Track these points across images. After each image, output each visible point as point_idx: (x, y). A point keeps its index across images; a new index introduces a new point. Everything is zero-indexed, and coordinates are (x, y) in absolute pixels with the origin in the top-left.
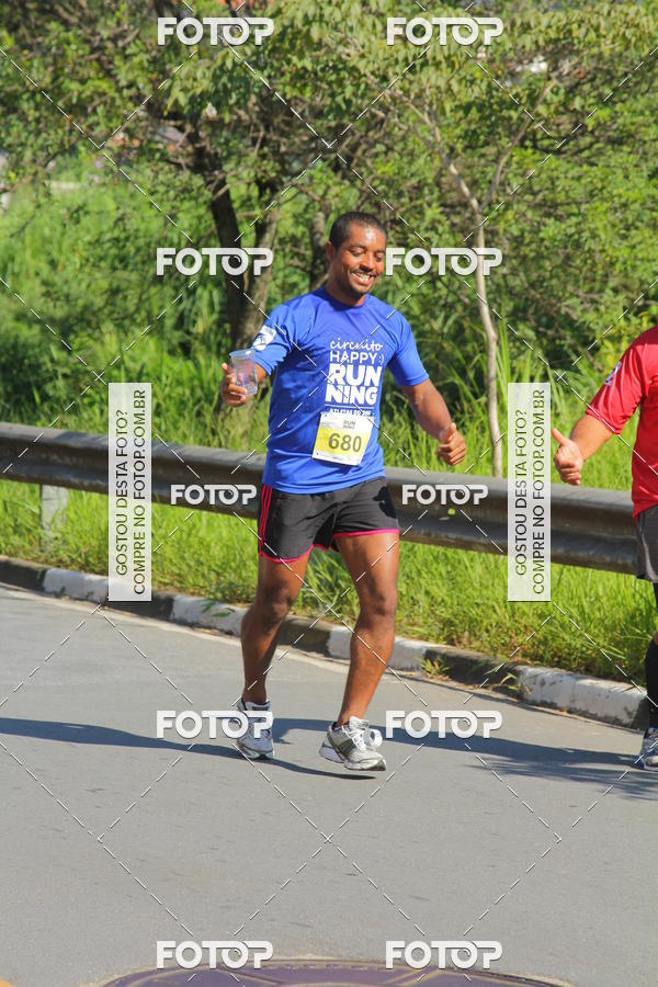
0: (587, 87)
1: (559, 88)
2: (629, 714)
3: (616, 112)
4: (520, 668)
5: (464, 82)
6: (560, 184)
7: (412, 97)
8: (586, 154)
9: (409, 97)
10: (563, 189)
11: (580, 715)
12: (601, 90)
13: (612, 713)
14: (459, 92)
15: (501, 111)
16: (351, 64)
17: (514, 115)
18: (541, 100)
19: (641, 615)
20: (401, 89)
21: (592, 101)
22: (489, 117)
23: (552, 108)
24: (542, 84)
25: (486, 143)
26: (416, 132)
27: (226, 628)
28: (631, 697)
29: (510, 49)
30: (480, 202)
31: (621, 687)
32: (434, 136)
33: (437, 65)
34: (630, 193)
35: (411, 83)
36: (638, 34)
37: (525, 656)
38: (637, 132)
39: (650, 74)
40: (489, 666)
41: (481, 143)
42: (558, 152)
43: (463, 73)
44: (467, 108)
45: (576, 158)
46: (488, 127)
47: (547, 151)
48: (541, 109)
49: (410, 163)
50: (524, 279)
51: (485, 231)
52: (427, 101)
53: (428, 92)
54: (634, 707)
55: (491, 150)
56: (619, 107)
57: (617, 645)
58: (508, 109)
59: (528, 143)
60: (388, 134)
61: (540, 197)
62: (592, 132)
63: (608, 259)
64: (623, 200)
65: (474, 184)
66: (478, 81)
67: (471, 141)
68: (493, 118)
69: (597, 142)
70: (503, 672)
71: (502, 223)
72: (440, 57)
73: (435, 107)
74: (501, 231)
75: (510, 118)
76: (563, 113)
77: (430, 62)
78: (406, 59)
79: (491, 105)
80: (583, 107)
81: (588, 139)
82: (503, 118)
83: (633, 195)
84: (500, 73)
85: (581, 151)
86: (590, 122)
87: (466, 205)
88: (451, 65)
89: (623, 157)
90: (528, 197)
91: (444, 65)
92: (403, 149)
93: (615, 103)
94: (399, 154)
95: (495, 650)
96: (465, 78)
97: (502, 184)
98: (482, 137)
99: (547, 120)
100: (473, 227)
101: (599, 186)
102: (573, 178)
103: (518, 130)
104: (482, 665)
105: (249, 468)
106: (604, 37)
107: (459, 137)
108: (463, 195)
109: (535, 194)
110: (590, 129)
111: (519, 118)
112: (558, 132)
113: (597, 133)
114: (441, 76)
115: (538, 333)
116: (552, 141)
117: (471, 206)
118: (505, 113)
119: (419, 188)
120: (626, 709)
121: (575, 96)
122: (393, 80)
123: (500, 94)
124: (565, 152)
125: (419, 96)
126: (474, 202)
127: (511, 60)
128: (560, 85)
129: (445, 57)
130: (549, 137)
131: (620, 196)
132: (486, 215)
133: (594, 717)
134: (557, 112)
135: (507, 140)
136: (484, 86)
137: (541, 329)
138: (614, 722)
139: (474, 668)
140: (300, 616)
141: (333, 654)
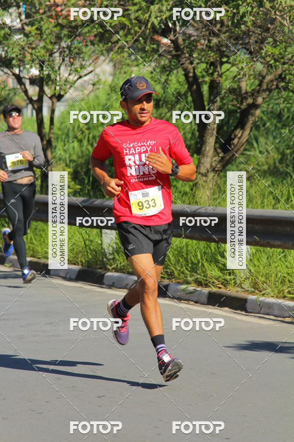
140: (232, 291)
141: (249, 311)
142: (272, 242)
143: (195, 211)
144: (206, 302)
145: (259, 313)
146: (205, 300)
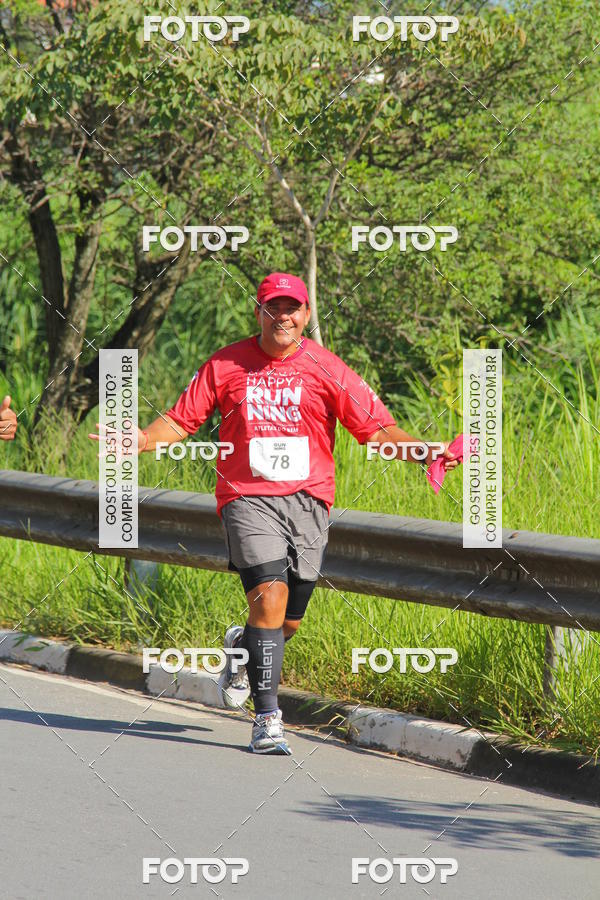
0: (426, 100)
1: (395, 101)
2: (462, 757)
3: (456, 128)
4: (349, 708)
5: (297, 93)
6: (397, 200)
7: (242, 107)
8: (424, 169)
9: (239, 107)
10: (400, 206)
11: (411, 758)
12: (440, 104)
13: (445, 757)
14: (291, 103)
15: (335, 124)
16: (179, 72)
17: (349, 127)
18: (377, 113)
19: (476, 653)
20: (231, 98)
21: (430, 115)
22: (322, 130)
23: (389, 122)
24: (378, 97)
25: (319, 157)
26: (246, 145)
27: (40, 664)
28: (465, 738)
29: (346, 59)
30: (312, 218)
31: (455, 728)
32: (265, 148)
33: (269, 74)
34: (469, 213)
35: (241, 92)
36: (478, 46)
37: (353, 695)
38: (477, 148)
39: (491, 88)
40: (316, 705)
41: (314, 157)
42: (395, 168)
43: (296, 84)
44: (300, 120)
45: (413, 174)
46: (322, 140)
47: (382, 166)
48: (377, 122)
49: (239, 176)
50: (358, 300)
51: (318, 248)
52: (258, 112)
53: (259, 103)
54: (467, 750)
55: (324, 164)
56: (459, 122)
57: (451, 684)
58: (342, 122)
59: (363, 157)
60: (217, 145)
61: (376, 213)
62: (431, 148)
63: (445, 282)
64: (461, 220)
65: (307, 200)
66: (312, 92)
67: (304, 153)
68: (327, 132)
69: (436, 158)
70: (331, 712)
71: (335, 241)
72: (272, 66)
73: (266, 118)
74: (334, 249)
75: (345, 131)
76: (399, 127)
77: (262, 71)
78: (236, 67)
79: (325, 118)
80: (421, 121)
81: (426, 155)
82: (337, 131)
83: (471, 217)
84: (334, 83)
85: (419, 167)
86: (428, 138)
87: (298, 221)
88: (284, 76)
89: (461, 174)
90: (364, 215)
91: (276, 75)
92: (232, 161)
93: (454, 117)
94: (228, 165)
95: (323, 689)
96: (298, 87)
97: (336, 199)
98: (315, 151)
99: (383, 134)
100: (305, 245)
101: (437, 205)
102: (409, 195)
103: (353, 144)
104: (309, 704)
105: (66, 494)
106: (444, 48)
107: (291, 150)
108: (295, 211)
109: (370, 210)
110: (428, 145)
111: (353, 131)
112: (396, 147)
113: (435, 149)
114: (273, 85)
115: (373, 358)
116: (389, 156)
117: (303, 221)
118: (340, 126)
119: (247, 201)
120: (459, 751)
121: (412, 110)
122: (223, 90)
123: (334, 106)
124: (401, 168)
125: (249, 106)
126: (307, 219)
127: (346, 71)
128: (397, 97)
129: (276, 66)
130: (386, 152)
131: (458, 216)
132: (318, 232)
133: (426, 760)
134: (395, 126)
135: (341, 154)
136: (318, 97)
137: (376, 352)
138: (447, 766)
139: (302, 707)
140: (118, 651)
141: (152, 691)
142: (210, 558)
143: (53, 487)
144: (63, 669)
145: (173, 697)
146: (62, 664)
